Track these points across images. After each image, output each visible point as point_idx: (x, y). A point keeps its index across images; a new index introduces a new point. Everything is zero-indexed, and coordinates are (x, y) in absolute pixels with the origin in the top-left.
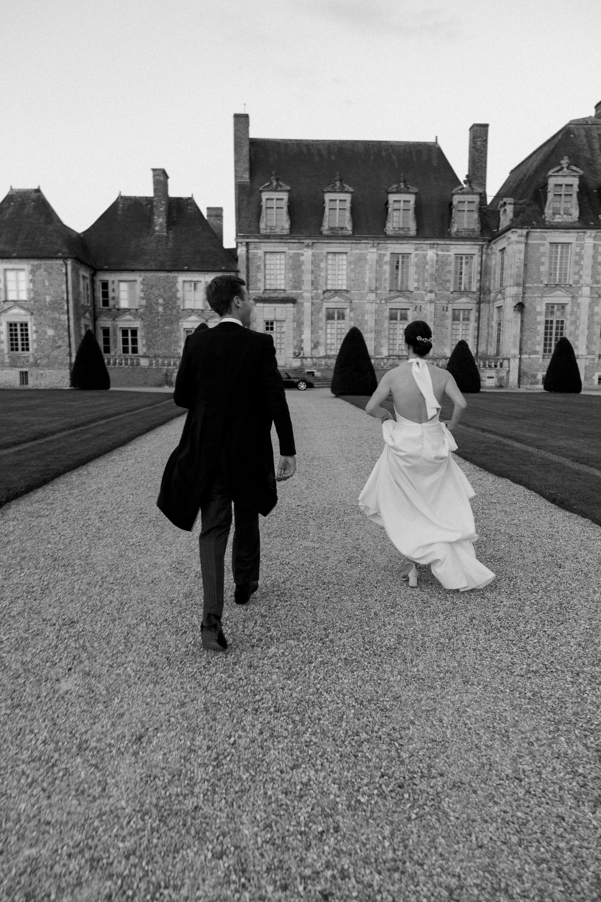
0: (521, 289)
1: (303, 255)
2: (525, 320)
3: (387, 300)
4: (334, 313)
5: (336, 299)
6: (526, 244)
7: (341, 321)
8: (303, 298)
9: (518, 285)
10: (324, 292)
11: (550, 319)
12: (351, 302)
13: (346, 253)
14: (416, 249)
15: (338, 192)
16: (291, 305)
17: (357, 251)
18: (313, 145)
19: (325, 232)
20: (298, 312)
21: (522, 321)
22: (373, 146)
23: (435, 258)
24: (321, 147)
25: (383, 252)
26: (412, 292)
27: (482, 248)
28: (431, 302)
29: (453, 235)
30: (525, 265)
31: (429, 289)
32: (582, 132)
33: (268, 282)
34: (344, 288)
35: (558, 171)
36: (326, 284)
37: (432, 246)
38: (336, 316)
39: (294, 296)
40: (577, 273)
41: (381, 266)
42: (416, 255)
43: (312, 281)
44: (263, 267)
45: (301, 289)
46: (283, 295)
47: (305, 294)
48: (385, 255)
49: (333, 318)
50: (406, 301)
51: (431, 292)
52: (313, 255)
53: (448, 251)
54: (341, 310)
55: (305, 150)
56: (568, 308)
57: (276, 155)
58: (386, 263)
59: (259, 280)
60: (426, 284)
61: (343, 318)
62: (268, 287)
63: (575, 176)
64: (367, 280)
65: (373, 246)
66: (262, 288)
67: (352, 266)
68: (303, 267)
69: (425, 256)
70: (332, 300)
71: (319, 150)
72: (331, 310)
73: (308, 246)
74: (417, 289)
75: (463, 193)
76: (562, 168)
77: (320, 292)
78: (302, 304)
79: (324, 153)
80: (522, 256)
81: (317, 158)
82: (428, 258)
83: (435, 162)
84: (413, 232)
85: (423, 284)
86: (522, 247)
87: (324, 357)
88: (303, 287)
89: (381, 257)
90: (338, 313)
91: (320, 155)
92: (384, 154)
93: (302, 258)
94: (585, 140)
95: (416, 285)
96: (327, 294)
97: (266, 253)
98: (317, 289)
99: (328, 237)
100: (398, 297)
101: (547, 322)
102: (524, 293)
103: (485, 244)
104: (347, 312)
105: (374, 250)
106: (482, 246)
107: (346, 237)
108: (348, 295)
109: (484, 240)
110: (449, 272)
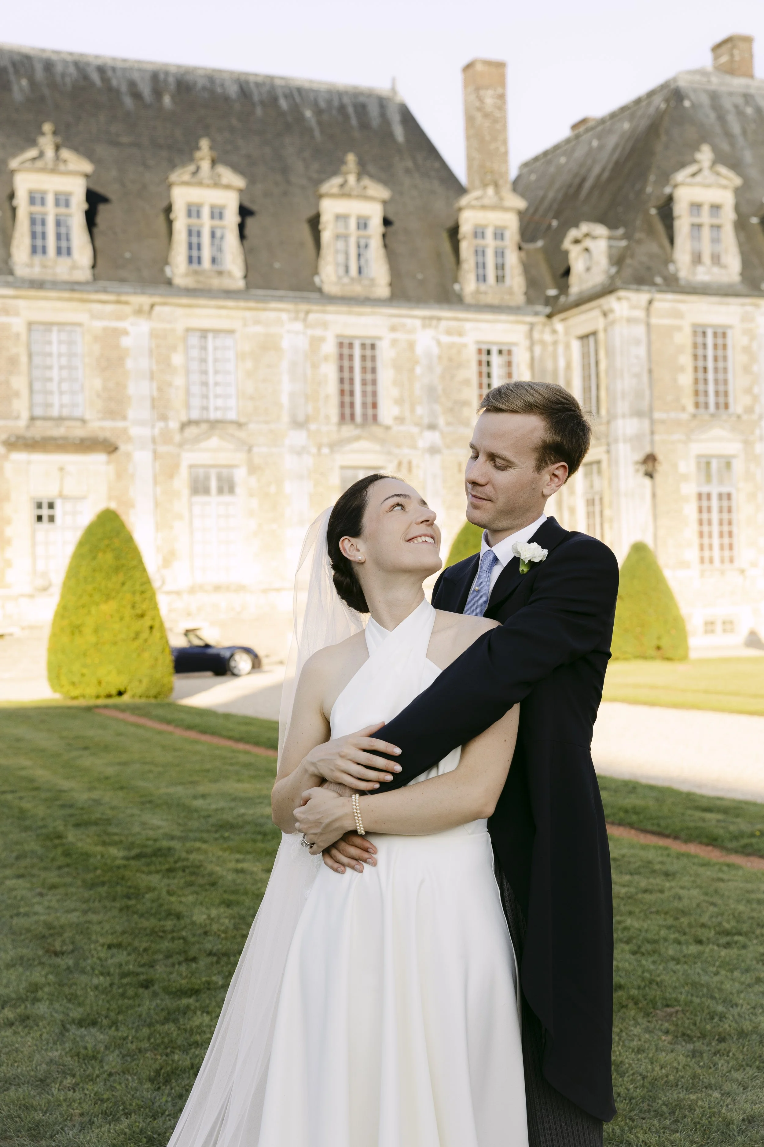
0: (646, 423)
1: (125, 333)
2: (659, 492)
3: (333, 446)
4: (207, 478)
5: (214, 442)
6: (648, 325)
7: (226, 498)
8: (129, 439)
9: (638, 414)
10: (184, 426)
11: (705, 489)
12: (250, 450)
13: (231, 332)
14: (393, 329)
15: (208, 186)
16: (100, 458)
17: (259, 329)
18: (114, 69)
19: (179, 281)
20: (119, 476)
21: (654, 495)
22: (257, 85)
23: (436, 351)
24: (136, 76)
25: (318, 332)
26: (388, 428)
27: (531, 330)
28: (433, 450)
29: (468, 299)
30: (650, 371)
31: (426, 421)
32: (705, 100)
33: (38, 398)
34: (232, 415)
35: (694, 175)
36: (188, 407)
37: (427, 321)
38: (213, 485)
39: (108, 434)
40: (748, 391)
41: (315, 366)
42: (394, 342)
43: (153, 400)
44: (24, 359)
45: (124, 418)
46: (79, 432)
47: (135, 431)
48: (322, 339)
49: (206, 491)
50: (377, 447)
51: (432, 427)
52: (153, 334)
53: (460, 334)
54: (225, 472)
55: (95, 77)
56: (738, 466)
57: (24, 82)
58: (326, 358)
59: (17, 394)
60: (419, 410)
61: (231, 490)
62: (38, 412)
63: (725, 187)
64: (285, 399)
65: (296, 319)
66: (25, 415)
67: (249, 364)
68: (129, 364)
69: (411, 346)
70: (204, 445)
71: (132, 84)
72: (201, 471)
73: (139, 312)
74: (400, 420)
75: (484, 207)
76: (700, 171)
77: (174, 425)
78: (128, 455)
79: (146, 90)
80: (642, 351)
81: (128, 101)
82: (419, 350)
83: (399, 132)
84: (383, 290)
85: (413, 410)
86: (640, 330)
87: (192, 590)
88: (131, 414)
89: (316, 342)
90: (219, 478)
91: (137, 95)
92: (283, 104)
93: (126, 342)
94: (712, 116)
95: (396, 411)
96: (192, 431)
97: (30, 325)
98: (164, 418)
99: (190, 292)
100: (358, 438)
101: (700, 496)
102: (652, 433)
103: (541, 319)
104: (240, 475)
105: (298, 326)
106: (532, 326)
107: (228, 294)
108: (242, 434)
109: (536, 314)
110: (467, 382)
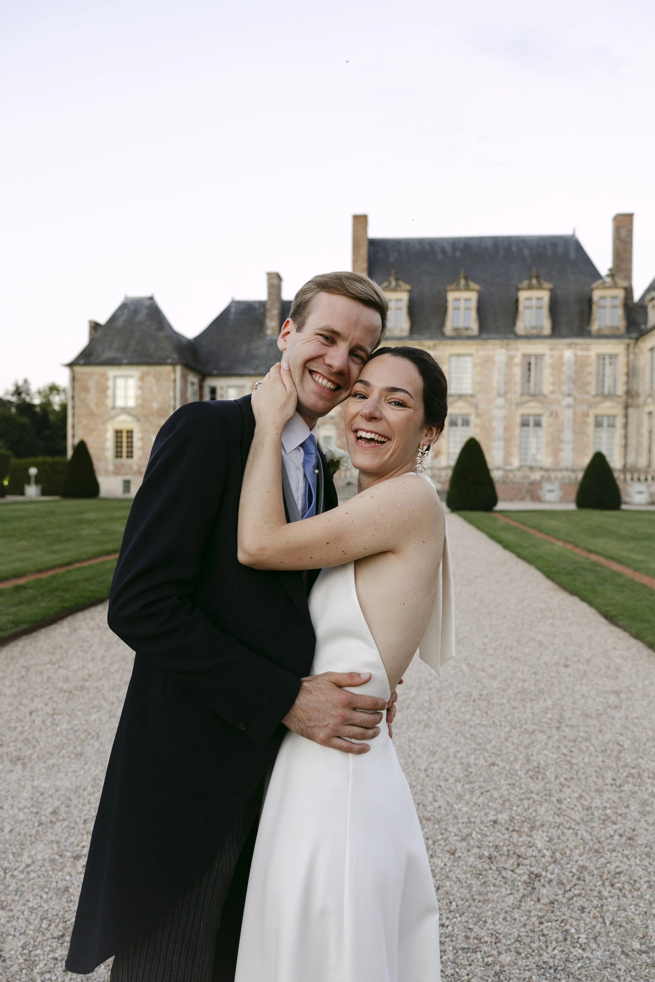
3: (518, 406)
4: (457, 419)
5: (460, 404)
7: (464, 428)
12: (477, 407)
13: (472, 355)
14: (552, 349)
15: (463, 291)
17: (484, 353)
18: (436, 242)
19: (448, 333)
22: (503, 241)
23: (574, 359)
24: (445, 244)
25: (513, 353)
26: (547, 396)
27: (628, 347)
28: (569, 407)
29: (594, 333)
31: (566, 392)
34: (470, 392)
37: (570, 346)
38: (460, 422)
41: (510, 369)
42: (551, 356)
48: (515, 356)
49: (456, 425)
50: (540, 406)
51: (569, 395)
53: (588, 351)
54: (466, 417)
55: (427, 248)
57: (396, 254)
58: (516, 365)
60: (563, 387)
61: (467, 426)
64: (495, 384)
65: (502, 347)
67: (479, 369)
69: (561, 357)
70: (456, 405)
71: (443, 248)
72: (454, 417)
74: (553, 392)
75: (605, 288)
79: (449, 250)
81: (440, 256)
82: (565, 359)
83: (572, 255)
84: (547, 331)
85: (560, 388)
89: (511, 358)
90: (462, 419)
91: (444, 252)
92: (514, 248)
95: (551, 388)
99: (452, 338)
100: (530, 401)
103: (631, 342)
104: (473, 418)
105: (503, 351)
106: (628, 345)
107: (470, 338)
108: (473, 400)
109: (631, 338)
110: (590, 373)
